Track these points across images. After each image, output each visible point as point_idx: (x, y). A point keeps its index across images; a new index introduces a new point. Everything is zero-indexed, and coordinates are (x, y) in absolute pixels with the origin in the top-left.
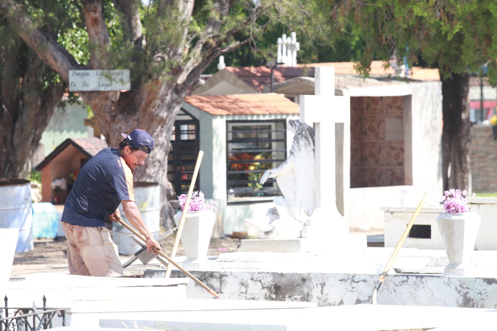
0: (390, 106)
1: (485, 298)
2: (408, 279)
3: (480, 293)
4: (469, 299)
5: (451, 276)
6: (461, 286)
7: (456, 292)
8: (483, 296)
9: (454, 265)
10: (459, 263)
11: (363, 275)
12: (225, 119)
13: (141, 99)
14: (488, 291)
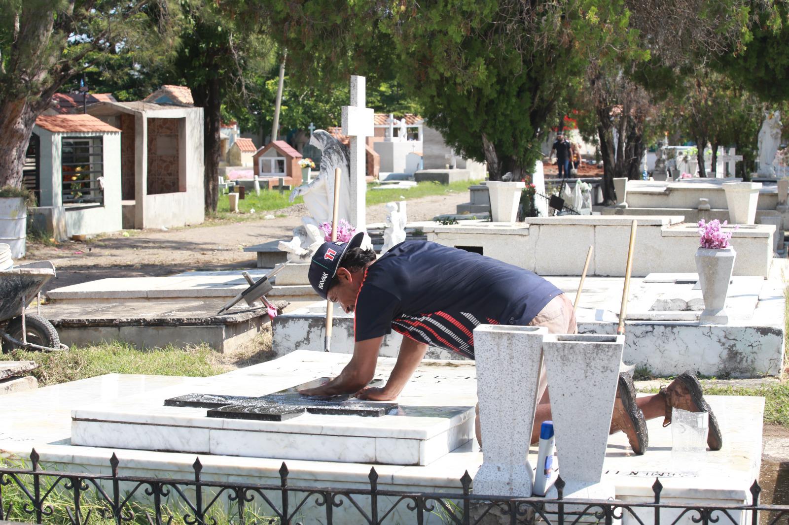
0: (161, 127)
1: (757, 351)
2: (654, 328)
3: (751, 345)
4: (736, 353)
5: (713, 326)
6: (725, 337)
7: (719, 345)
8: (755, 349)
9: (712, 311)
10: (721, 309)
11: (589, 324)
12: (61, 135)
13: (4, 116)
14: (761, 343)
